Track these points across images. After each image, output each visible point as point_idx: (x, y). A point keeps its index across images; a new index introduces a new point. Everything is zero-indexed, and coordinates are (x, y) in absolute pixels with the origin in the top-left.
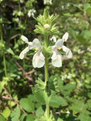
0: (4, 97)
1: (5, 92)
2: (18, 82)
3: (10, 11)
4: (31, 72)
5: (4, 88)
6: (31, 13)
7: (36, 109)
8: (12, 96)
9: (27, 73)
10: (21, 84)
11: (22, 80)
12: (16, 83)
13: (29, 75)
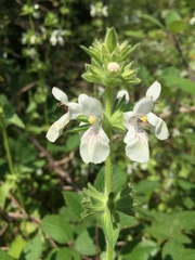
0: (11, 214)
1: (14, 204)
2: (40, 181)
3: (17, 34)
4: (65, 160)
5: (9, 196)
6: (57, 37)
7: (75, 236)
8: (27, 211)
9: (57, 163)
10: (44, 187)
11: (47, 177)
12: (36, 185)
13: (62, 166)
